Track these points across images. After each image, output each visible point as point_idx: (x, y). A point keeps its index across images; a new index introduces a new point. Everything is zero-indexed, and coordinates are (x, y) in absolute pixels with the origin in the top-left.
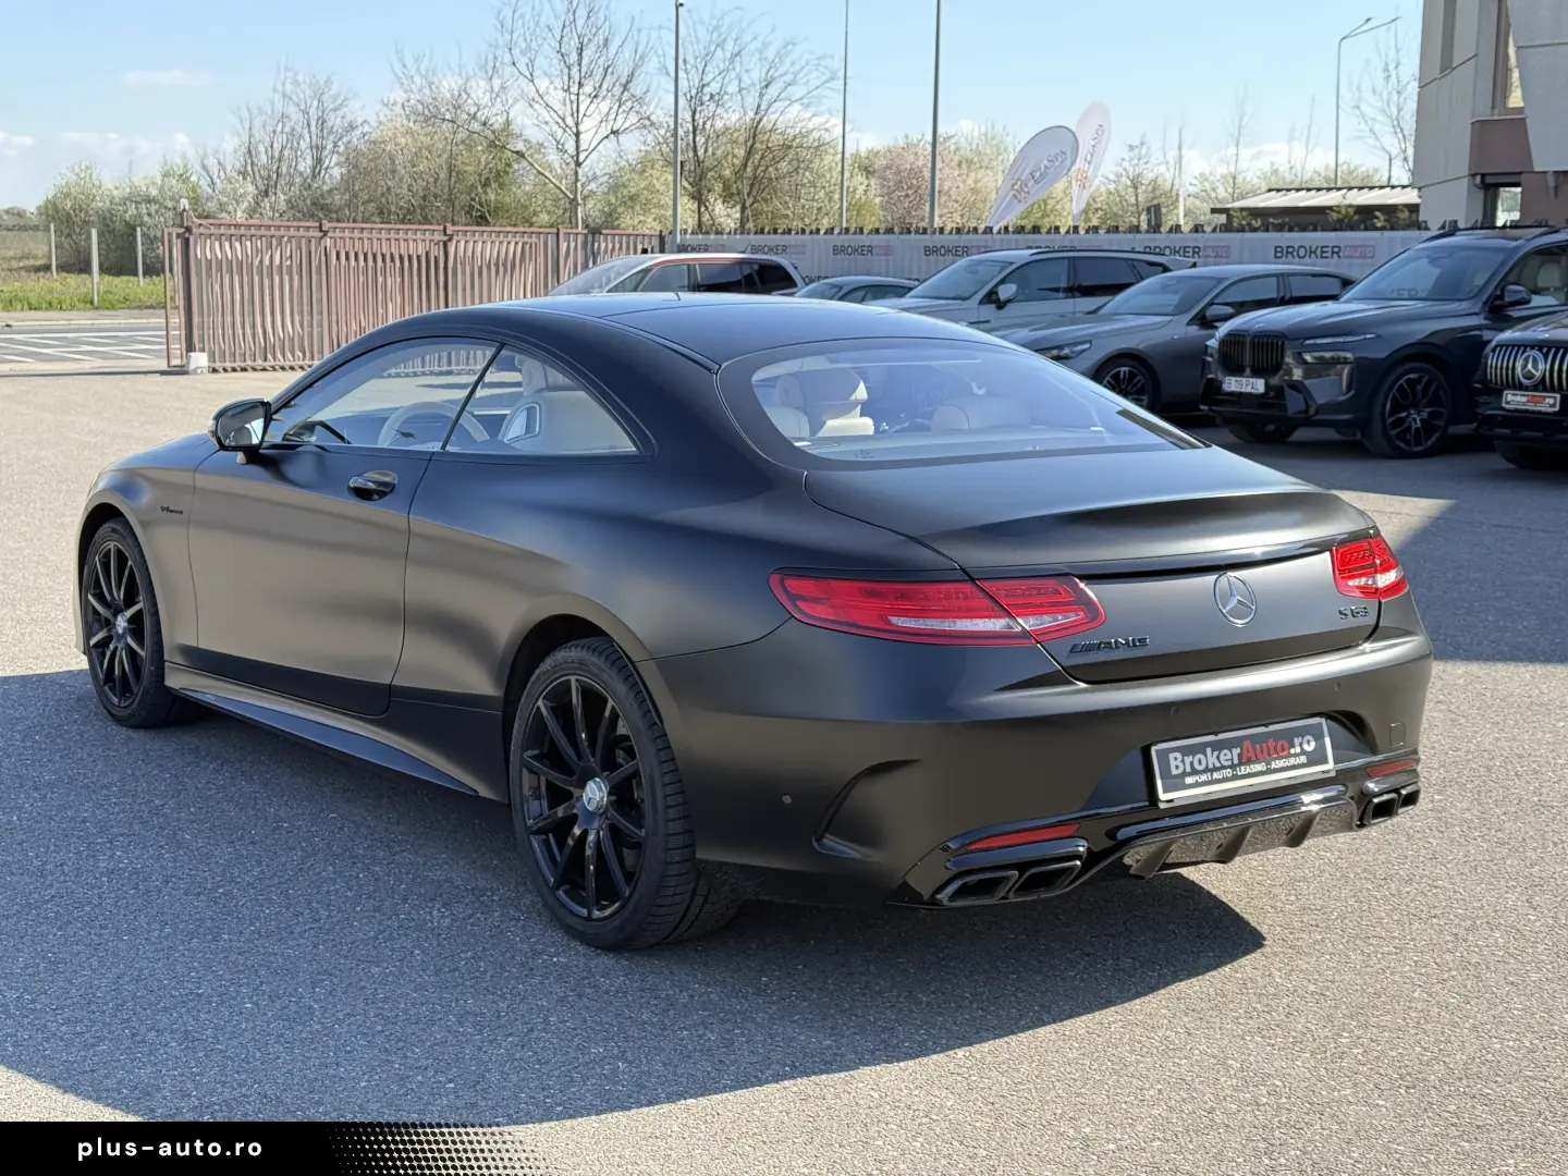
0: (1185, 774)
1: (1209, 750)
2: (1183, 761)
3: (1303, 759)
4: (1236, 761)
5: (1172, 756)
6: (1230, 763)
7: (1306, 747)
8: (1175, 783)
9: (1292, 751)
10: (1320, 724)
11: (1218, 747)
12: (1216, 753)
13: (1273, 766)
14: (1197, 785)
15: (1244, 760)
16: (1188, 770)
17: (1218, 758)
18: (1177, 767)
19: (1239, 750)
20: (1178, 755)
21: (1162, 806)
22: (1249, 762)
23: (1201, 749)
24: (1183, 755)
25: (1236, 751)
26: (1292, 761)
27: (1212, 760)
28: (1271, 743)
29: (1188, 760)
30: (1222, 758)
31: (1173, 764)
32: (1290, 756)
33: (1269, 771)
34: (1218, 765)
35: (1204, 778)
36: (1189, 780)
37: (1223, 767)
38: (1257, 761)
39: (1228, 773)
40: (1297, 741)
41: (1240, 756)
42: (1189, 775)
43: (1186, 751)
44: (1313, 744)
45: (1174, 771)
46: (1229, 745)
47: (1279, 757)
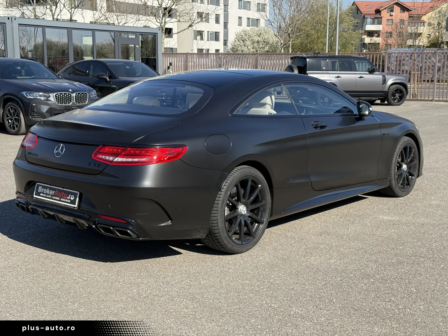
0: (41, 192)
1: (48, 189)
2: (42, 189)
3: (69, 201)
4: (53, 194)
5: (40, 187)
7: (71, 198)
8: (38, 194)
9: (67, 198)
10: (77, 193)
11: (50, 189)
12: (49, 190)
13: (61, 199)
16: (42, 192)
18: (40, 190)
21: (34, 198)
22: (56, 196)
23: (46, 188)
24: (42, 188)
25: (54, 192)
26: (67, 200)
27: (48, 192)
28: (63, 193)
29: (43, 189)
30: (50, 192)
31: (39, 189)
32: (66, 199)
33: (60, 201)
35: (45, 195)
36: (41, 194)
37: (50, 195)
38: (58, 197)
39: (50, 196)
40: (70, 195)
41: (54, 193)
42: (42, 193)
43: (43, 187)
44: (73, 198)
45: (39, 191)
46: (53, 189)
47: (64, 198)
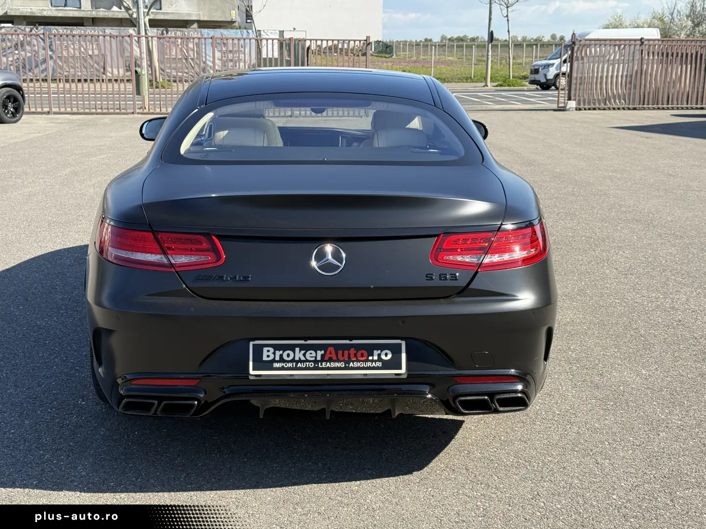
0: (274, 361)
1: (297, 350)
2: (274, 353)
3: (379, 364)
4: (319, 358)
5: (265, 349)
6: (314, 359)
7: (383, 357)
8: (260, 364)
9: (370, 358)
10: (400, 345)
11: (305, 348)
12: (303, 352)
13: (351, 365)
14: (282, 369)
15: (326, 358)
16: (277, 358)
17: (304, 355)
18: (268, 356)
19: (323, 352)
20: (272, 350)
21: (251, 378)
22: (330, 360)
23: (292, 348)
24: (275, 350)
25: (320, 353)
26: (369, 364)
27: (299, 356)
28: (353, 351)
29: (278, 353)
30: (308, 355)
31: (265, 353)
32: (367, 360)
33: (345, 368)
34: (303, 358)
35: (290, 365)
36: (276, 365)
37: (307, 361)
38: (338, 361)
39: (312, 365)
40: (376, 353)
41: (323, 356)
42: (277, 362)
43: (276, 348)
44: (389, 356)
45: (265, 358)
46: (316, 348)
47: (358, 361)
